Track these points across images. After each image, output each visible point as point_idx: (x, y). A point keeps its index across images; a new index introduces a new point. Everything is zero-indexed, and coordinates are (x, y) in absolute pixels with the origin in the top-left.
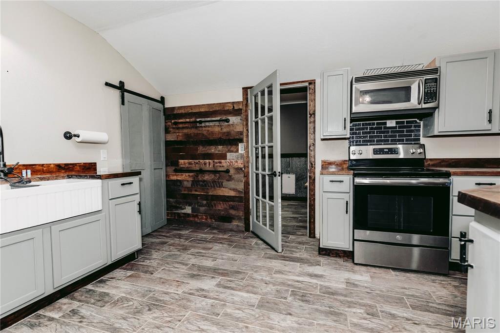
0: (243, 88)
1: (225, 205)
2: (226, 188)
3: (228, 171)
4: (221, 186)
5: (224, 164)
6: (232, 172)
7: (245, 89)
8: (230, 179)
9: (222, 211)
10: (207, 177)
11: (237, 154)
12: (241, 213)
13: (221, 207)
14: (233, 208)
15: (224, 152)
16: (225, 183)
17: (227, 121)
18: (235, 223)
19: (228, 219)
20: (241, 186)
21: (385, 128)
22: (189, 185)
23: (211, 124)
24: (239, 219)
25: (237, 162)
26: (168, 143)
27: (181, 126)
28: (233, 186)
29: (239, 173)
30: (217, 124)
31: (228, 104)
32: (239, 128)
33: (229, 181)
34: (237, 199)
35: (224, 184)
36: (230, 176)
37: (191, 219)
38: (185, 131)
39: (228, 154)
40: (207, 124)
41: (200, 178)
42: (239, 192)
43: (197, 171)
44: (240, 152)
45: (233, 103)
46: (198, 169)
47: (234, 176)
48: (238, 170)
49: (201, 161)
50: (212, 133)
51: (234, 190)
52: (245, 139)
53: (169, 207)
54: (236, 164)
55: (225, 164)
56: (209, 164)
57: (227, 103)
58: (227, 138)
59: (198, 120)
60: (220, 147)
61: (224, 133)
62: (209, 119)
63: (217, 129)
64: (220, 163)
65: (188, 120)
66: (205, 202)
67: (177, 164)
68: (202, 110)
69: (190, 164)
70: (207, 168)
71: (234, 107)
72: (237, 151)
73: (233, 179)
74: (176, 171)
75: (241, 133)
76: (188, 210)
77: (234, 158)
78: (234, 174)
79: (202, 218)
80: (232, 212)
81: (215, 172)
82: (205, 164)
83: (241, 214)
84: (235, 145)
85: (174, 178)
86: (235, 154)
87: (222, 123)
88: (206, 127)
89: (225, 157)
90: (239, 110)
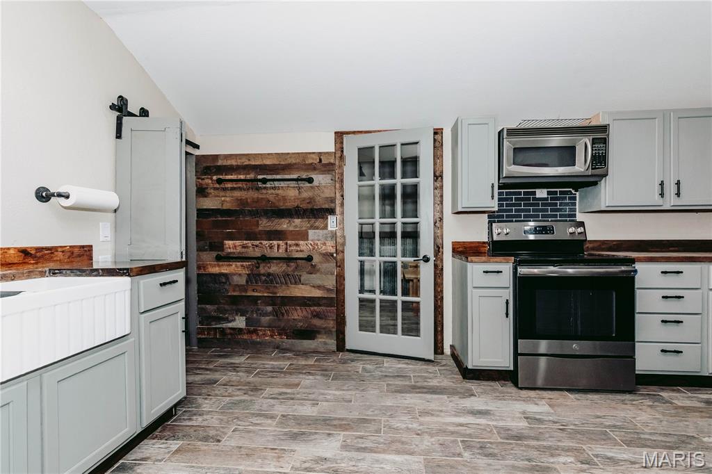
0: (335, 133)
1: (305, 313)
2: (306, 284)
3: (309, 259)
4: (298, 281)
6: (316, 259)
7: (339, 136)
8: (314, 270)
9: (300, 321)
10: (274, 268)
11: (325, 231)
12: (332, 322)
13: (298, 315)
14: (317, 315)
15: (304, 228)
16: (305, 277)
17: (310, 180)
18: (321, 339)
19: (309, 334)
20: (331, 282)
21: (535, 199)
22: (243, 281)
23: (283, 184)
24: (328, 332)
25: (324, 244)
26: (201, 213)
27: (229, 185)
28: (319, 282)
29: (328, 261)
30: (293, 184)
31: (311, 155)
32: (328, 193)
33: (311, 274)
34: (324, 301)
35: (302, 279)
36: (313, 267)
37: (245, 337)
38: (237, 194)
39: (311, 232)
40: (277, 184)
41: (262, 270)
42: (329, 290)
44: (329, 229)
45: (320, 154)
46: (259, 255)
47: (319, 266)
48: (328, 256)
49: (265, 242)
50: (284, 199)
51: (319, 287)
52: (338, 210)
53: (205, 318)
54: (324, 247)
55: (304, 247)
56: (277, 248)
57: (310, 153)
58: (310, 206)
59: (260, 177)
60: (297, 221)
61: (304, 200)
62: (278, 177)
63: (292, 193)
64: (297, 245)
65: (242, 177)
66: (269, 309)
67: (220, 247)
68: (268, 162)
69: (244, 247)
70: (275, 253)
71: (320, 160)
72: (326, 227)
73: (318, 271)
74: (219, 258)
75: (332, 200)
76: (240, 322)
77: (320, 238)
78: (320, 262)
79: (265, 335)
80: (317, 322)
81: (288, 260)
82: (271, 247)
83: (331, 324)
84: (323, 218)
85: (216, 270)
86: (321, 232)
87: (302, 184)
88: (274, 188)
89: (304, 236)
90: (328, 165)
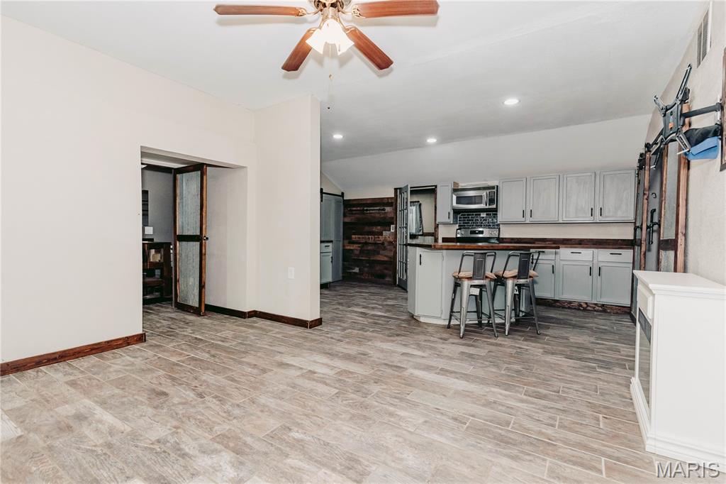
0: (395, 189)
1: (381, 267)
2: (382, 255)
3: (383, 244)
4: (378, 254)
5: (381, 239)
6: (386, 244)
7: (396, 189)
8: (385, 249)
9: (379, 271)
10: (370, 248)
13: (378, 268)
14: (386, 269)
15: (381, 231)
16: (381, 252)
17: (384, 210)
18: (387, 279)
19: (382, 276)
20: (391, 254)
21: (480, 218)
22: (357, 252)
23: (374, 211)
24: (390, 276)
25: (389, 237)
26: (345, 224)
27: (354, 212)
28: (386, 254)
29: (390, 245)
30: (378, 211)
32: (391, 215)
33: (383, 250)
34: (388, 263)
36: (385, 247)
37: (359, 276)
38: (357, 216)
39: (384, 232)
40: (371, 211)
41: (365, 248)
42: (390, 258)
43: (363, 243)
45: (388, 198)
47: (387, 247)
48: (390, 243)
49: (367, 236)
50: (374, 217)
51: (387, 256)
52: (395, 223)
53: (344, 268)
54: (389, 239)
56: (371, 239)
57: (384, 198)
58: (384, 221)
59: (365, 209)
60: (379, 227)
61: (381, 218)
62: (372, 208)
63: (377, 215)
64: (379, 238)
65: (359, 208)
66: (368, 265)
67: (351, 238)
68: (368, 202)
69: (359, 238)
70: (371, 241)
71: (388, 201)
72: (390, 230)
74: (349, 243)
75: (393, 218)
76: (357, 270)
77: (388, 235)
79: (366, 276)
80: (386, 271)
81: (375, 244)
82: (369, 238)
83: (391, 273)
84: (388, 226)
85: (348, 248)
86: (388, 232)
87: (380, 211)
88: (370, 213)
89: (381, 234)
90: (391, 203)
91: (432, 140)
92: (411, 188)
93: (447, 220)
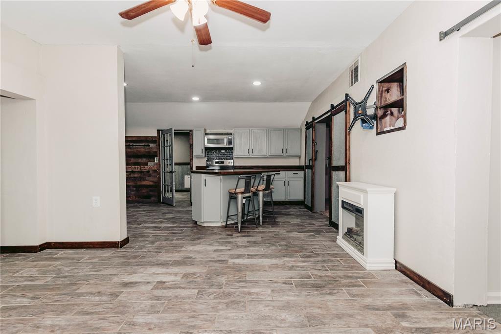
0: (158, 130)
1: (147, 190)
2: (147, 181)
3: (149, 172)
4: (145, 180)
5: (147, 168)
6: (151, 172)
7: (158, 131)
8: (150, 176)
9: (145, 193)
10: (136, 175)
11: (154, 163)
13: (144, 191)
14: (151, 191)
15: (146, 162)
16: (147, 178)
17: (149, 146)
18: (153, 199)
19: (149, 197)
20: (156, 180)
21: (221, 153)
23: (139, 147)
24: (155, 196)
28: (151, 180)
29: (155, 173)
30: (143, 147)
32: (155, 150)
34: (154, 186)
36: (150, 174)
39: (149, 163)
40: (137, 147)
41: (132, 175)
42: (156, 182)
43: (130, 172)
44: (156, 162)
45: (152, 137)
47: (152, 174)
48: (155, 171)
49: (133, 166)
50: (139, 152)
52: (158, 156)
54: (153, 168)
56: (137, 168)
57: (149, 137)
58: (148, 154)
59: (131, 144)
60: (144, 159)
61: (146, 152)
62: (137, 144)
63: (143, 150)
64: (144, 167)
66: (135, 189)
68: (134, 139)
70: (136, 170)
71: (152, 139)
72: (154, 161)
75: (156, 152)
77: (152, 165)
79: (133, 198)
80: (151, 193)
81: (141, 172)
82: (135, 168)
83: (156, 194)
84: (153, 158)
86: (152, 163)
87: (146, 147)
88: (136, 148)
89: (147, 165)
90: (154, 140)
91: (196, 99)
92: (174, 130)
93: (201, 154)
